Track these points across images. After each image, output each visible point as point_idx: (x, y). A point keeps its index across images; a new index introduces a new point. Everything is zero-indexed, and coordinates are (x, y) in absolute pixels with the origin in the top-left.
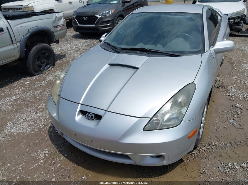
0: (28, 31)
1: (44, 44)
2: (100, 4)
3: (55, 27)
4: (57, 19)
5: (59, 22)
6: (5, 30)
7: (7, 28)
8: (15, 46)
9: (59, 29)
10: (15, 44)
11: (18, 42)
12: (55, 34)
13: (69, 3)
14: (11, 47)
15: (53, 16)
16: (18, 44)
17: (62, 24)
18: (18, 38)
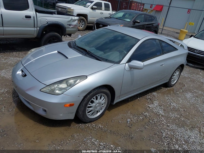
0: (48, 22)
1: (56, 34)
2: (117, 19)
3: (68, 25)
4: (72, 20)
5: (73, 23)
6: (32, 18)
7: (34, 17)
8: (36, 29)
9: (71, 27)
10: (36, 27)
11: (38, 27)
12: (67, 29)
13: (100, 13)
14: (33, 29)
15: (70, 17)
16: (38, 28)
17: (75, 24)
18: (39, 25)
